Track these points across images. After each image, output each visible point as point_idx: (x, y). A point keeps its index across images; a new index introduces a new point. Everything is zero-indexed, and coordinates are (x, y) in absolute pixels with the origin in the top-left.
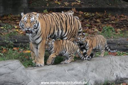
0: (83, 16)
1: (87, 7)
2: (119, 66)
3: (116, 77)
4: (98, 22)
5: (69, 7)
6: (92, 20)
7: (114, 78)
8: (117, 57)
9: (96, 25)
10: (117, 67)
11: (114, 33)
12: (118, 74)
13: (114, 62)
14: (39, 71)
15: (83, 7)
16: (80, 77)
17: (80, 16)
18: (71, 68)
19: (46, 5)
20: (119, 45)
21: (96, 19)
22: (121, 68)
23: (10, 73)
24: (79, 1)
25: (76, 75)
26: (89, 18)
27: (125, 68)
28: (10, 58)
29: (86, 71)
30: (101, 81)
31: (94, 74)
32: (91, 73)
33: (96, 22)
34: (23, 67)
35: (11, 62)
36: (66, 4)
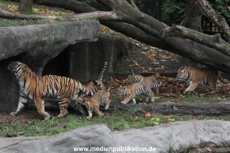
0: (166, 80)
1: (170, 72)
2: (202, 130)
3: (200, 141)
4: (182, 87)
5: (153, 72)
6: (175, 84)
7: (198, 142)
8: (200, 121)
9: (179, 90)
10: (201, 131)
11: (197, 97)
12: (202, 137)
13: (198, 126)
14: (125, 135)
15: (166, 72)
16: (165, 141)
17: (163, 80)
18: (157, 132)
19: (130, 71)
20: (202, 109)
21: (180, 83)
22: (205, 132)
23: (97, 137)
24: (163, 67)
25: (161, 139)
26: (172, 83)
27: (209, 132)
28: (98, 122)
29: (171, 135)
30: (185, 145)
31: (178, 138)
32: (176, 137)
33: (179, 87)
34: (110, 130)
35: (99, 126)
36: (150, 69)
